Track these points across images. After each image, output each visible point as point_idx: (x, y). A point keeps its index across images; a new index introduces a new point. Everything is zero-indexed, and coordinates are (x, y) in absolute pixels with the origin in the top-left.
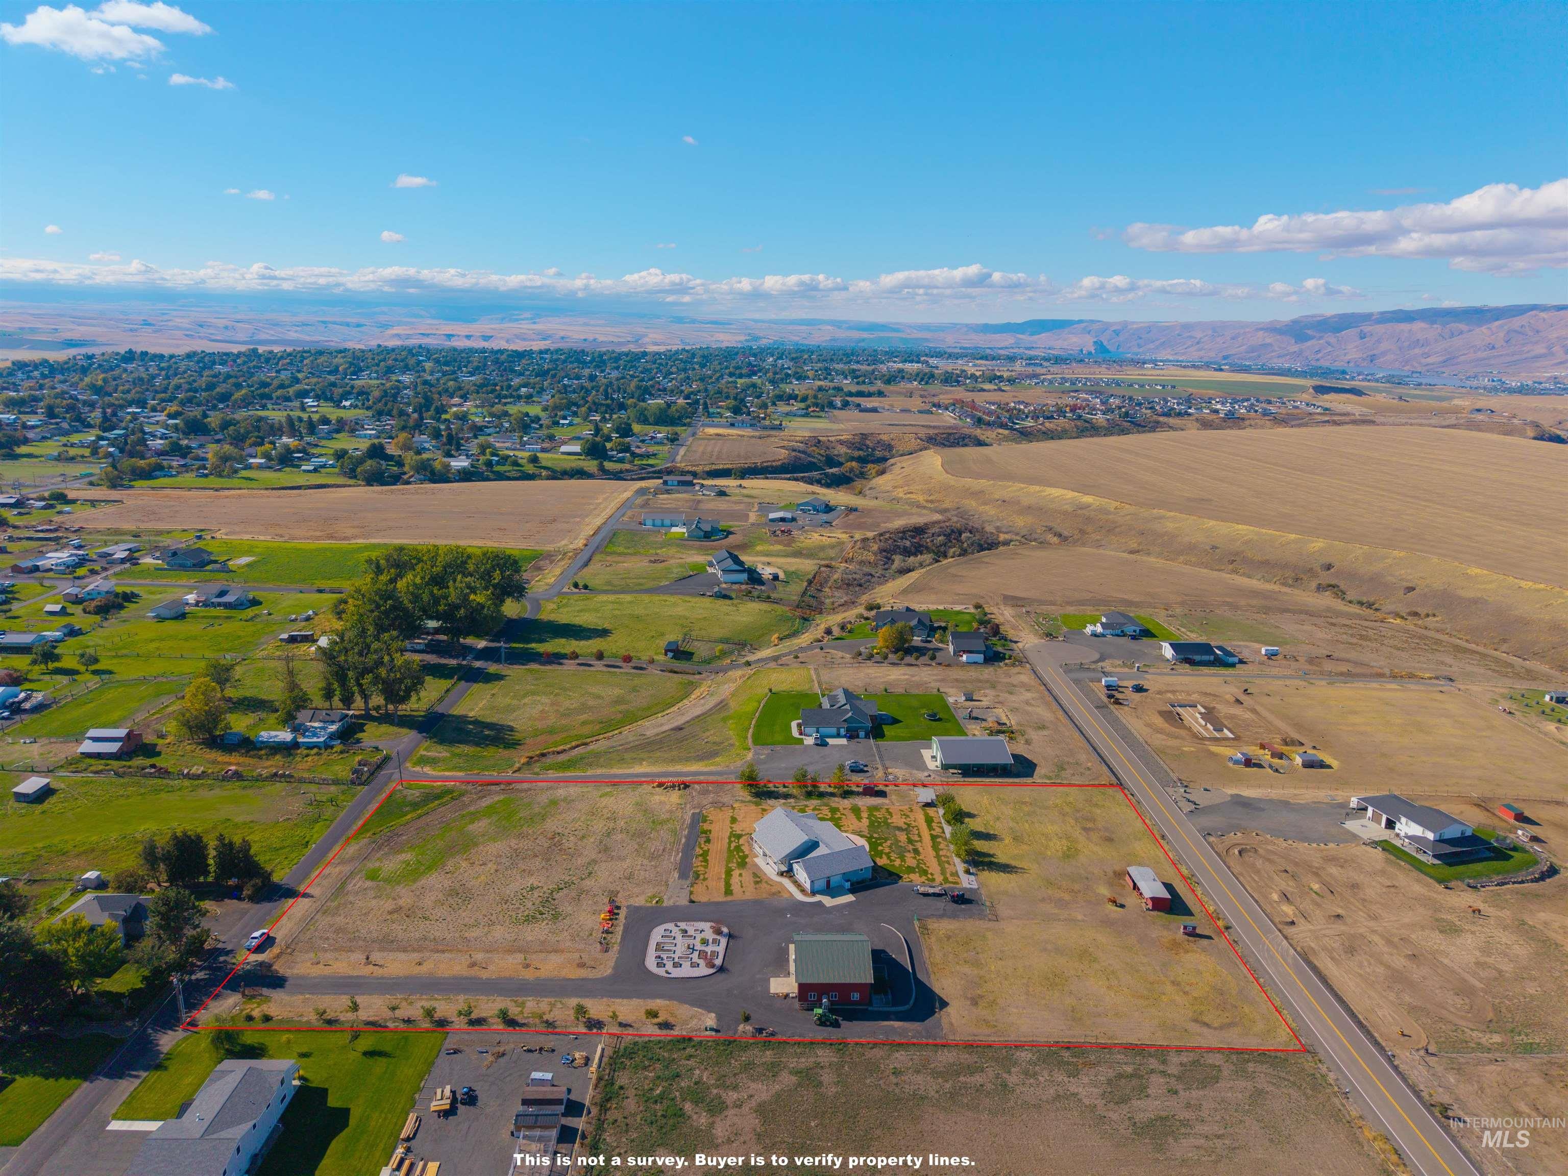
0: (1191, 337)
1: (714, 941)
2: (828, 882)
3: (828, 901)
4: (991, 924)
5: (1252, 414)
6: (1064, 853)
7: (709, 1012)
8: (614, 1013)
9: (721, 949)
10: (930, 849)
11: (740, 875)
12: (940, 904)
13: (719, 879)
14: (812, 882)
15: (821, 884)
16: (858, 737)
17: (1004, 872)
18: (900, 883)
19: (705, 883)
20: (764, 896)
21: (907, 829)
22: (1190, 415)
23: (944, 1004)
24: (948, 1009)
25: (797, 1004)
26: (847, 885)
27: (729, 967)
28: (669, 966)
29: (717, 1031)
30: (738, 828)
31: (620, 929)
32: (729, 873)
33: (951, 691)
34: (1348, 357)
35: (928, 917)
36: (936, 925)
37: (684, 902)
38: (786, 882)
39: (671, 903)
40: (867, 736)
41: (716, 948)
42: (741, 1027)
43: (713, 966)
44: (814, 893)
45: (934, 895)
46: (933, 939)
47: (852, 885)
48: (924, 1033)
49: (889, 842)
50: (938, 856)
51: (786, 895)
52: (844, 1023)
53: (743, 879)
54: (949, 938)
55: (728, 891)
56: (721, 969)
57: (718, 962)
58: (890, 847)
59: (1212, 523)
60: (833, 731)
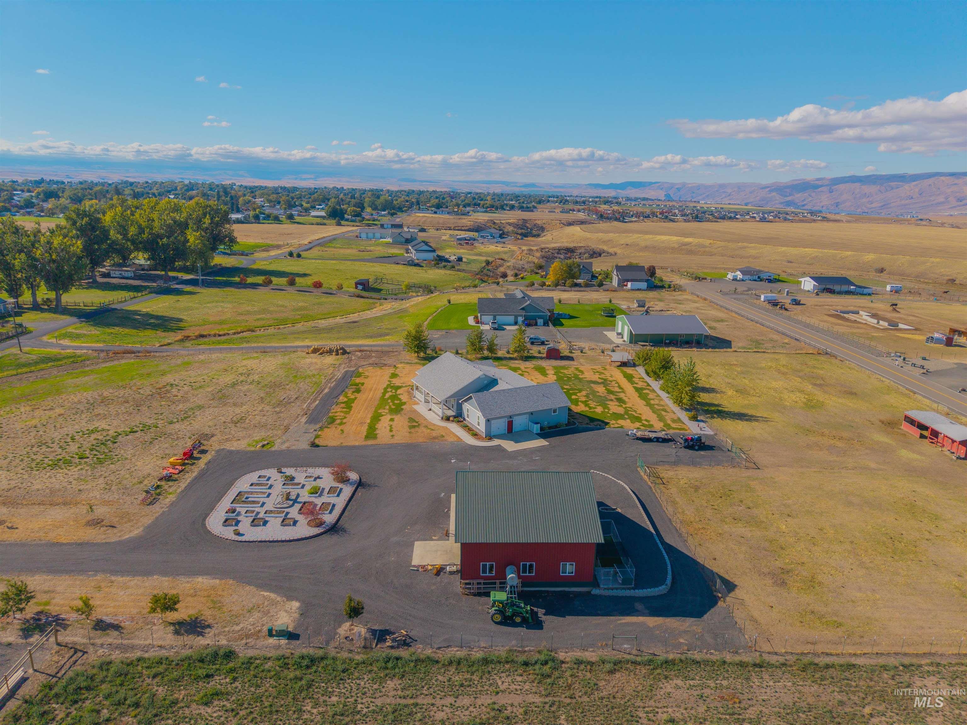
0: (724, 192)
1: (332, 490)
2: (510, 425)
3: (509, 446)
4: (750, 473)
5: (777, 219)
6: (805, 404)
7: (290, 598)
8: (86, 603)
9: (340, 502)
10: (638, 400)
11: (392, 420)
12: (669, 450)
13: (362, 423)
14: (488, 421)
15: (500, 426)
16: (536, 324)
17: (741, 419)
18: (607, 428)
19: (340, 428)
20: (421, 440)
21: (605, 383)
22: (737, 219)
23: (730, 587)
24: (737, 592)
25: (457, 584)
26: (536, 428)
27: (346, 526)
28: (245, 525)
29: (292, 636)
30: (396, 382)
31: (189, 477)
32: (376, 418)
33: (623, 303)
34: (822, 204)
35: (657, 463)
36: (671, 474)
37: (303, 445)
38: (454, 428)
39: (284, 447)
40: (546, 324)
41: (332, 500)
42: (344, 629)
43: (320, 524)
44: (490, 437)
45: (658, 440)
46: (674, 490)
47: (542, 429)
48: (708, 638)
49: (584, 393)
50: (649, 405)
51: (451, 439)
52: (549, 621)
53: (394, 424)
54: (697, 488)
55: (371, 434)
56: (334, 529)
57: (329, 518)
58: (587, 396)
59: (784, 249)
60: (511, 319)
